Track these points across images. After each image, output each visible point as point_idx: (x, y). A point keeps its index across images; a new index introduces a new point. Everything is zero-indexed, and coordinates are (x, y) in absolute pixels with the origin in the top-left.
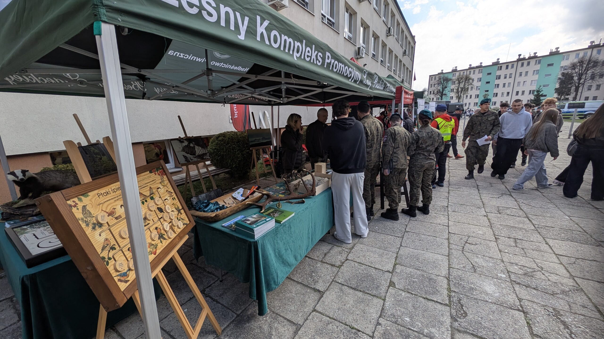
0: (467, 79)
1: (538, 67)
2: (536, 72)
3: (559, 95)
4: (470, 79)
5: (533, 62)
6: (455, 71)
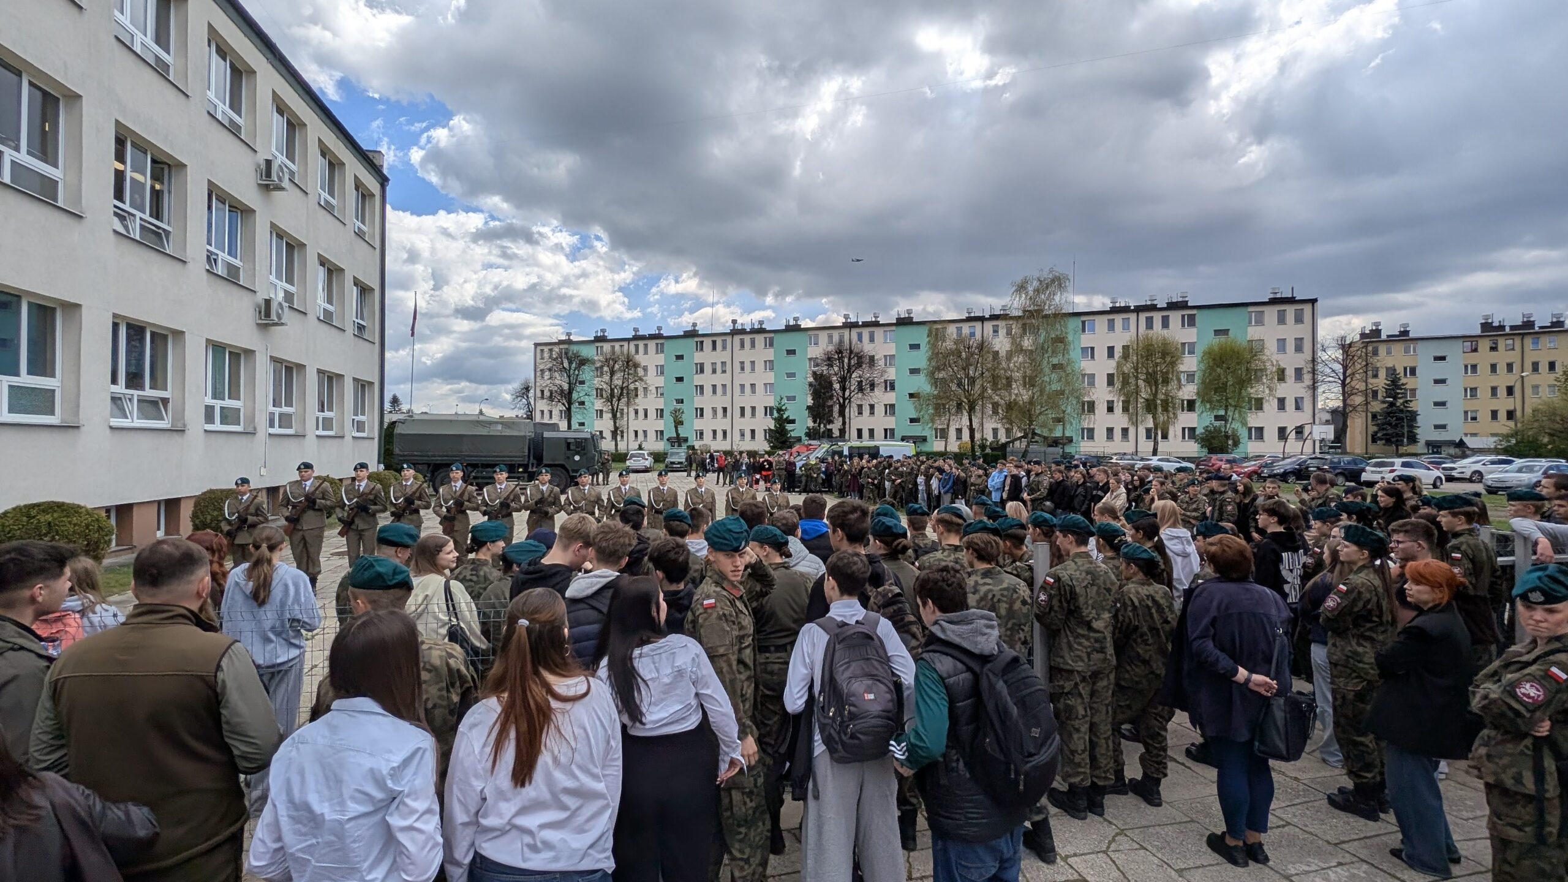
0: (630, 364)
1: (770, 354)
2: (770, 365)
3: (815, 422)
4: (636, 366)
5: (760, 339)
6: (600, 339)
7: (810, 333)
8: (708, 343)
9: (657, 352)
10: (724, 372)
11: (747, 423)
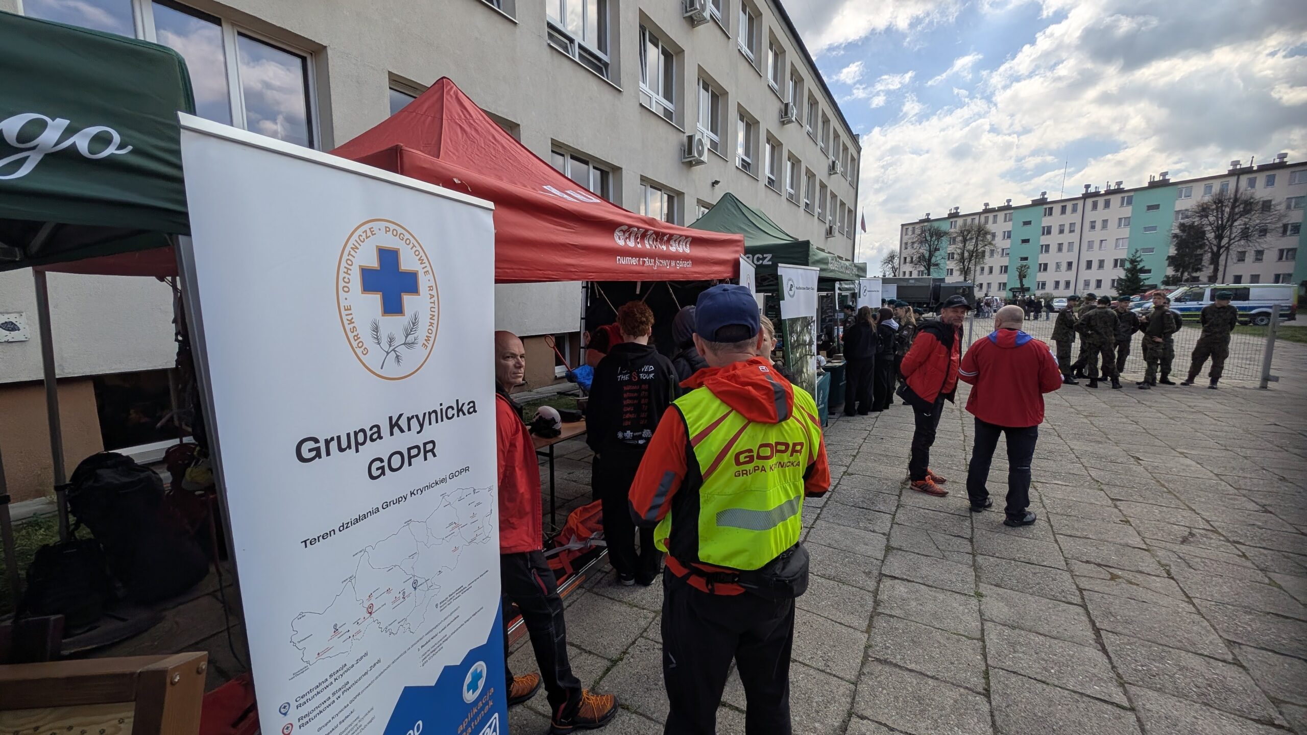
0: (982, 232)
1: (1127, 211)
2: (1126, 221)
3: (1177, 271)
4: (987, 233)
5: (1115, 200)
6: (954, 215)
7: (1180, 186)
8: (1057, 209)
9: (1005, 221)
10: (1071, 231)
11: (1094, 274)
